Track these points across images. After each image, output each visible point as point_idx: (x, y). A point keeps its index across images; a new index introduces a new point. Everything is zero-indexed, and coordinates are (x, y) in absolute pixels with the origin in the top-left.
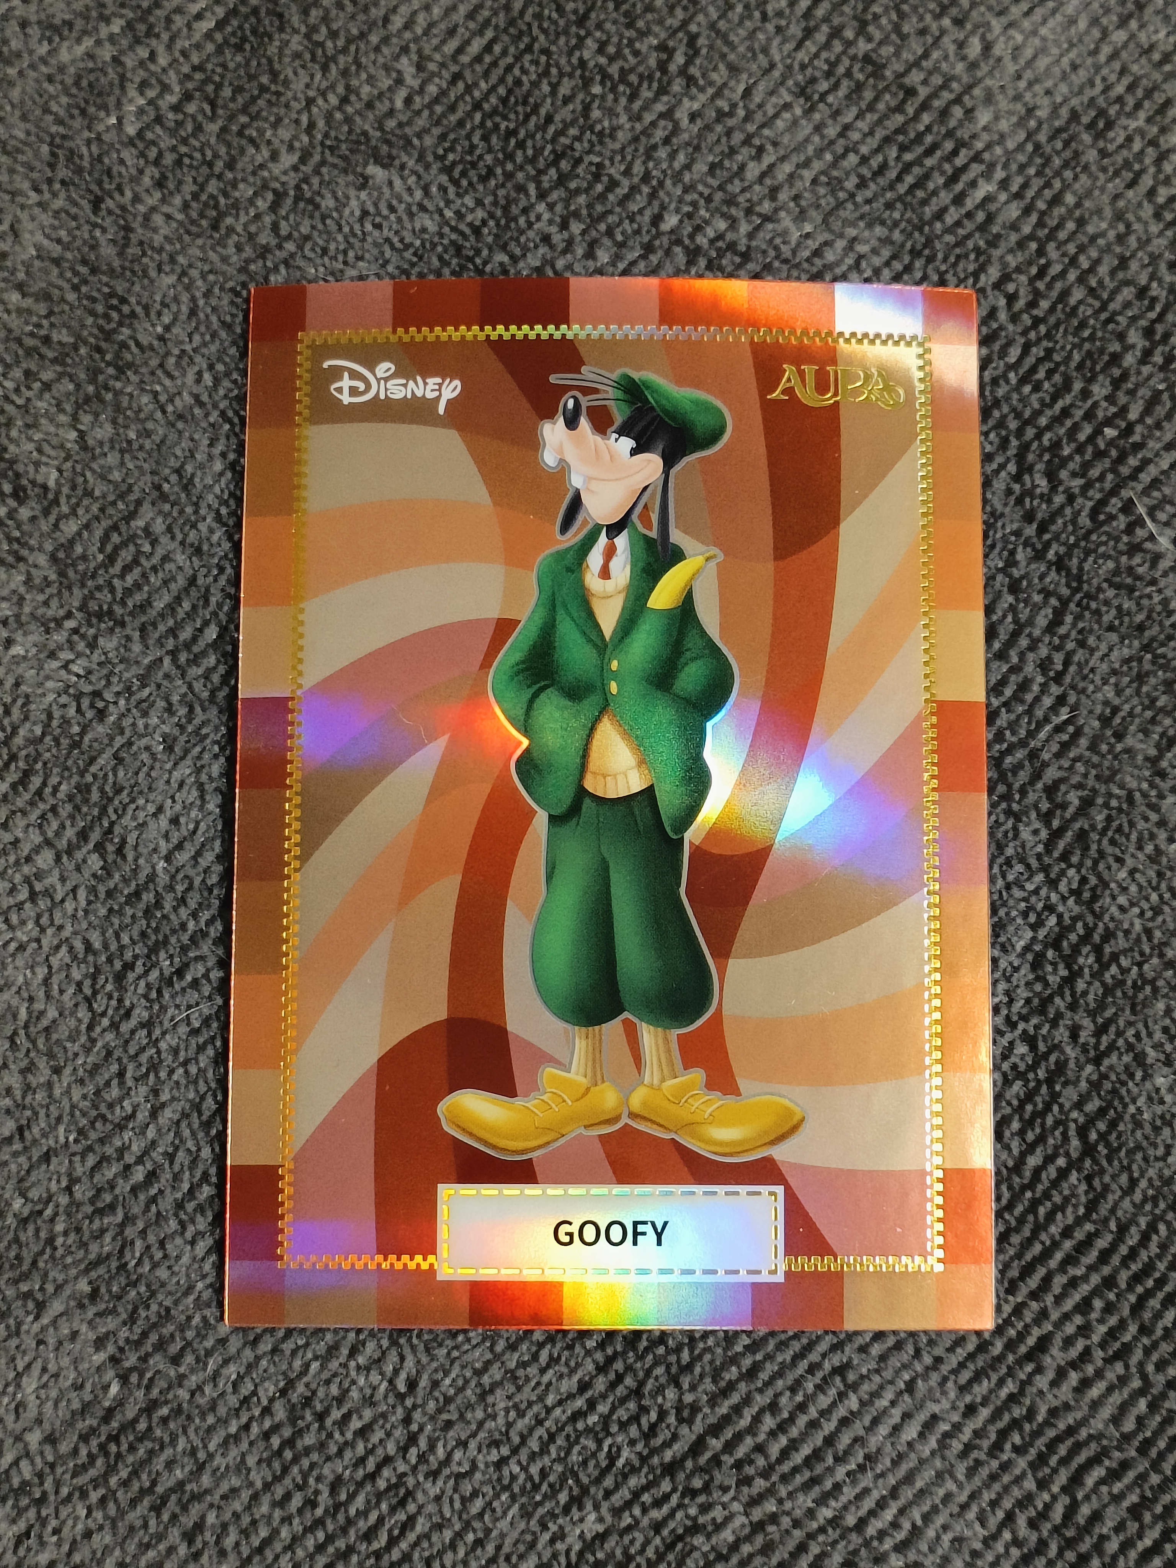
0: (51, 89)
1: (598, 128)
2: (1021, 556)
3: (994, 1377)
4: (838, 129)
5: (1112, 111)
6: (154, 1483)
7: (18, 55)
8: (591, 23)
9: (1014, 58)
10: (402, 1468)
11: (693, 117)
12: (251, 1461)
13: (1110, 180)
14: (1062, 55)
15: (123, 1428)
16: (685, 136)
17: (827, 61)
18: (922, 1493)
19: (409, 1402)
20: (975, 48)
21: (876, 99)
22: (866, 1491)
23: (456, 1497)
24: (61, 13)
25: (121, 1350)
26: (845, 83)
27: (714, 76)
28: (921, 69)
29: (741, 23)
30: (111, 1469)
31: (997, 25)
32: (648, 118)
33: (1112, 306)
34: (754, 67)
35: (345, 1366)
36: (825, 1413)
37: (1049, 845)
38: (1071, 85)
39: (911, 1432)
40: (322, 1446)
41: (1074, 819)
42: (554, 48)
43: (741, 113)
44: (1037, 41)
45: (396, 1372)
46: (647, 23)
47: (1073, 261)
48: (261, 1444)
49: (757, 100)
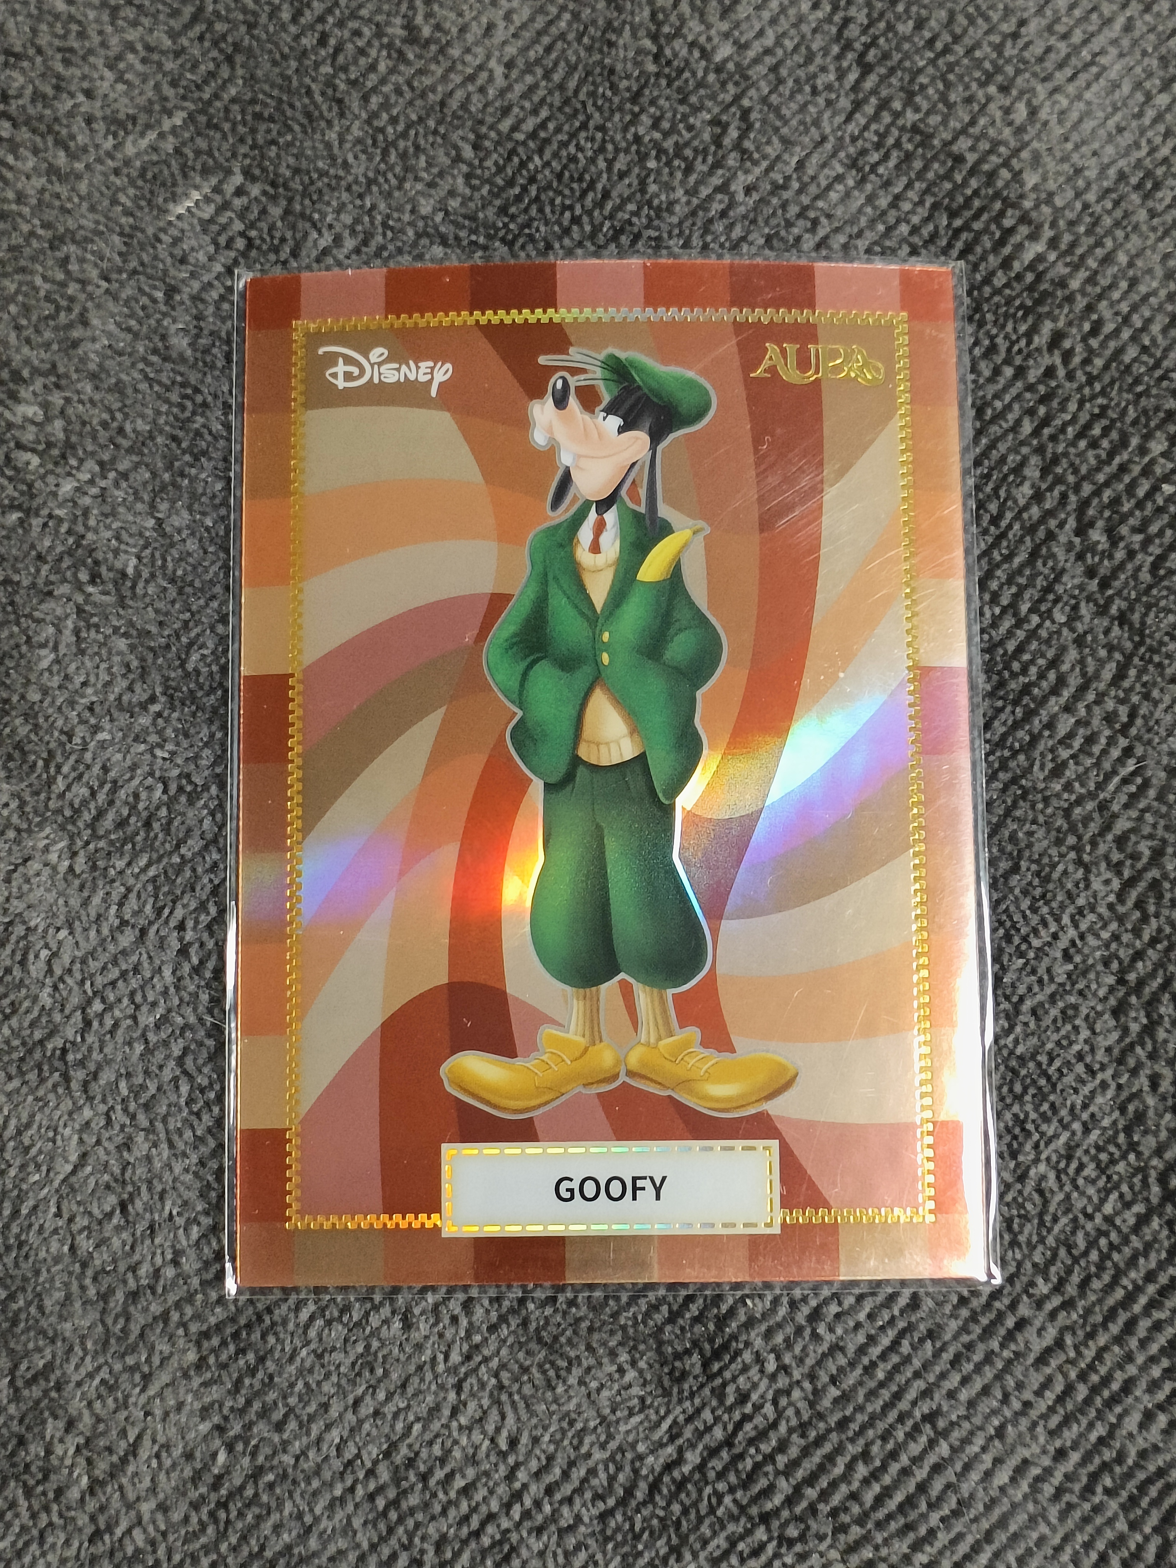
0: (118, 182)
1: (656, 202)
2: (1085, 610)
3: (1084, 1422)
4: (890, 198)
5: (1160, 172)
6: (262, 1548)
7: (85, 150)
8: (645, 100)
9: (1060, 122)
10: (505, 1524)
11: (748, 190)
12: (357, 1523)
13: (1161, 239)
14: (1107, 118)
15: (231, 1495)
16: (742, 210)
17: (876, 132)
18: (1015, 1537)
19: (511, 1460)
20: (1021, 112)
21: (926, 168)
22: (960, 1537)
23: (559, 1551)
24: (124, 108)
25: (226, 1418)
26: (895, 154)
27: (769, 150)
28: (968, 135)
29: (792, 97)
30: (222, 1535)
31: (1041, 90)
32: (705, 192)
33: (1166, 364)
34: (807, 140)
35: (447, 1426)
36: (916, 1460)
37: (1121, 897)
38: (1117, 146)
39: (1002, 1477)
40: (426, 1505)
41: (1145, 869)
42: (609, 125)
43: (796, 185)
44: (1081, 105)
45: (498, 1430)
46: (701, 98)
47: (1126, 320)
48: (367, 1506)
49: (810, 172)
